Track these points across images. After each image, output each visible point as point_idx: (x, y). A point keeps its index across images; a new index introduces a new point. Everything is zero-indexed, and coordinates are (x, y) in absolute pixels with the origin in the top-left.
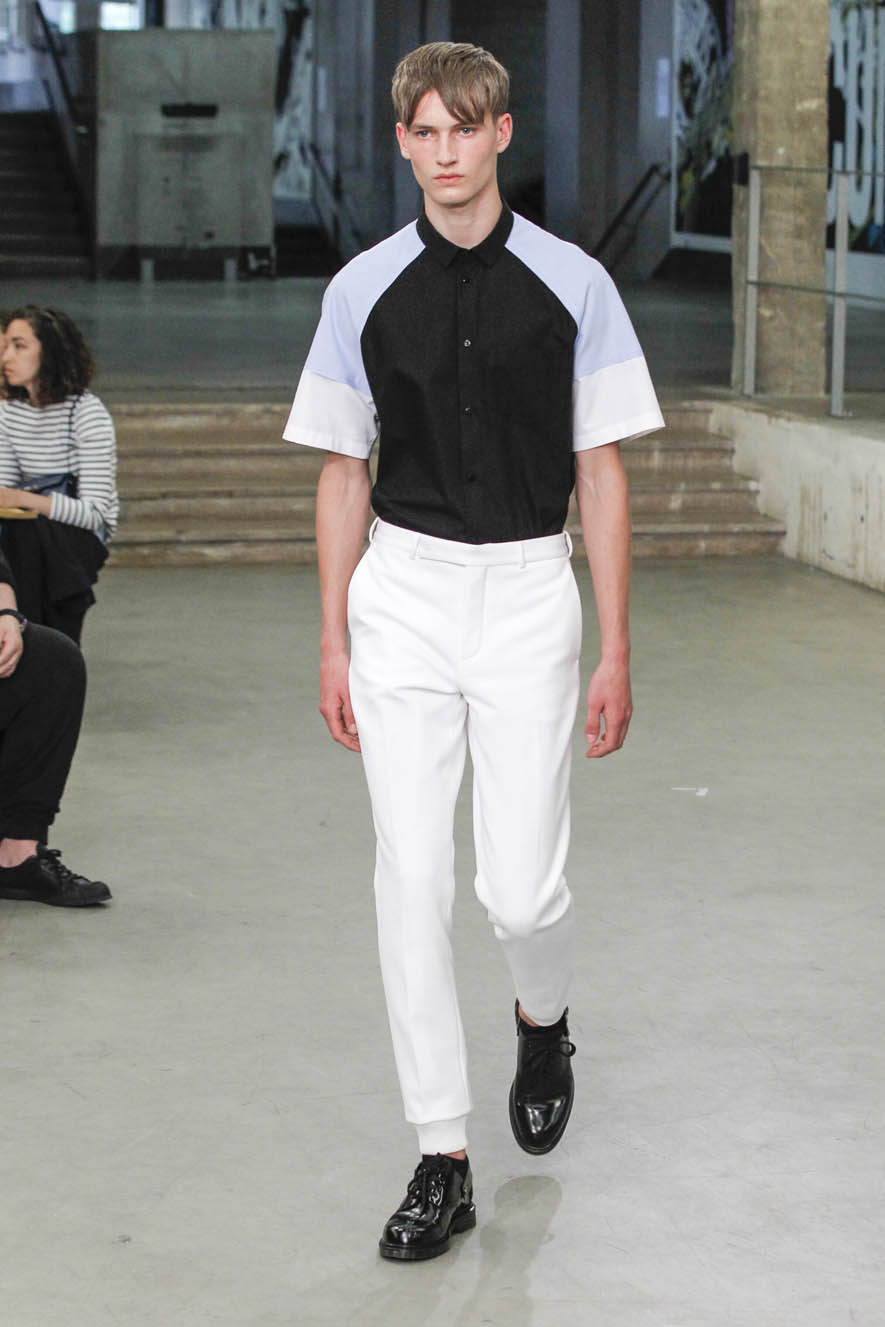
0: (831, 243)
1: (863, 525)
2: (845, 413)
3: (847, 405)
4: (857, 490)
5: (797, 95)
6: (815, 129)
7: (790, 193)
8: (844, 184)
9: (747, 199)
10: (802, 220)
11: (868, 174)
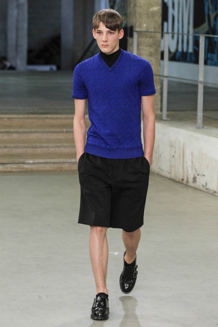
0: (162, 58)
1: (173, 159)
2: (167, 119)
3: (168, 116)
4: (171, 146)
5: (150, 5)
6: (157, 17)
7: (148, 40)
8: (167, 37)
9: (132, 43)
10: (152, 50)
11: (176, 33)
